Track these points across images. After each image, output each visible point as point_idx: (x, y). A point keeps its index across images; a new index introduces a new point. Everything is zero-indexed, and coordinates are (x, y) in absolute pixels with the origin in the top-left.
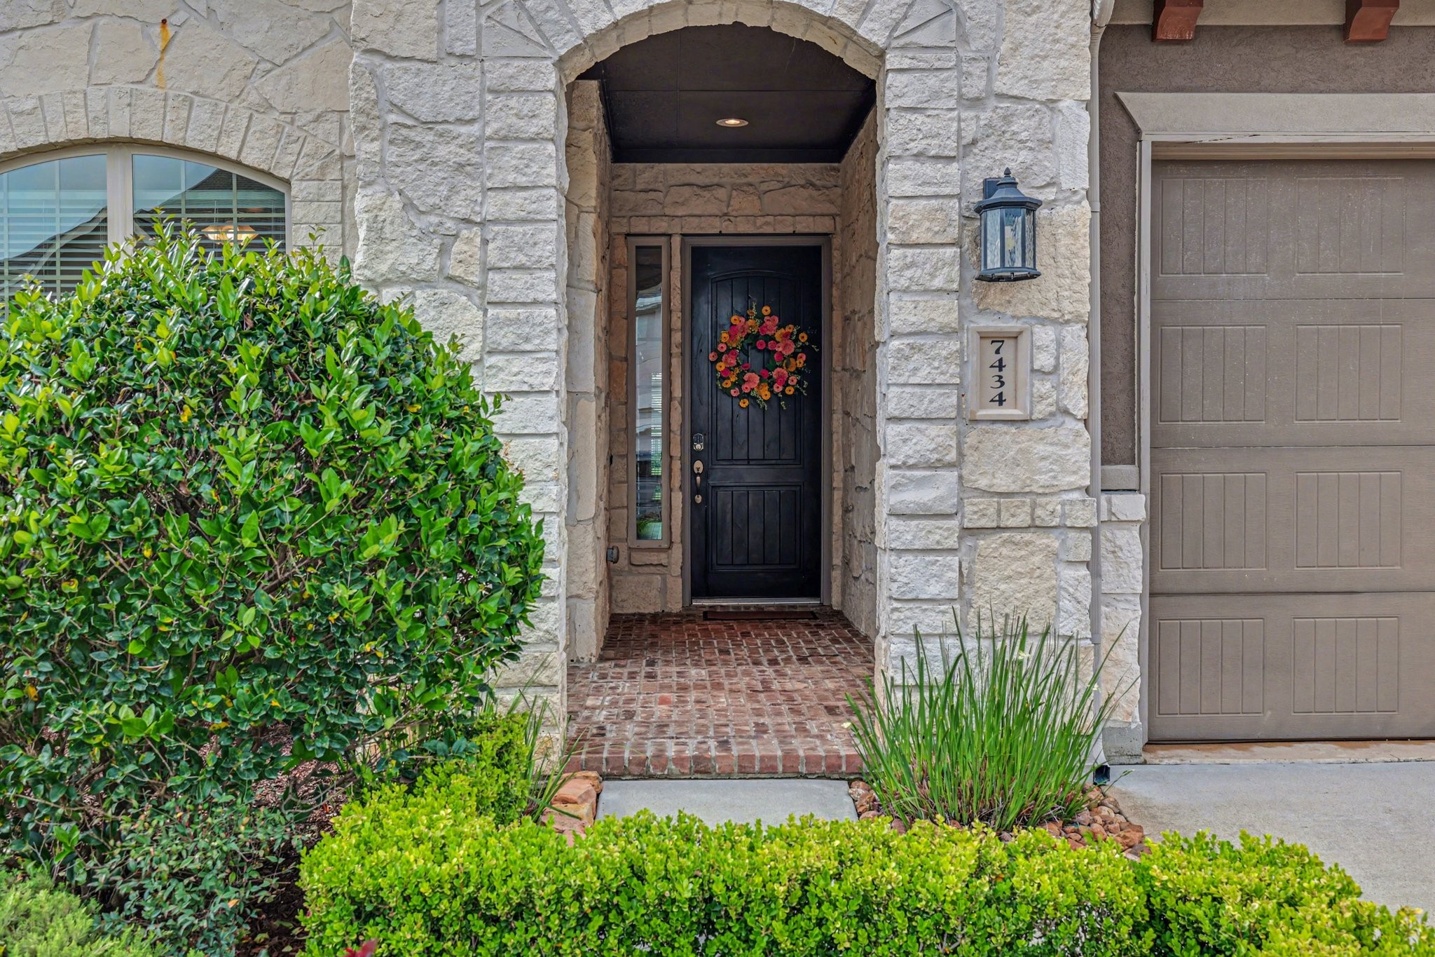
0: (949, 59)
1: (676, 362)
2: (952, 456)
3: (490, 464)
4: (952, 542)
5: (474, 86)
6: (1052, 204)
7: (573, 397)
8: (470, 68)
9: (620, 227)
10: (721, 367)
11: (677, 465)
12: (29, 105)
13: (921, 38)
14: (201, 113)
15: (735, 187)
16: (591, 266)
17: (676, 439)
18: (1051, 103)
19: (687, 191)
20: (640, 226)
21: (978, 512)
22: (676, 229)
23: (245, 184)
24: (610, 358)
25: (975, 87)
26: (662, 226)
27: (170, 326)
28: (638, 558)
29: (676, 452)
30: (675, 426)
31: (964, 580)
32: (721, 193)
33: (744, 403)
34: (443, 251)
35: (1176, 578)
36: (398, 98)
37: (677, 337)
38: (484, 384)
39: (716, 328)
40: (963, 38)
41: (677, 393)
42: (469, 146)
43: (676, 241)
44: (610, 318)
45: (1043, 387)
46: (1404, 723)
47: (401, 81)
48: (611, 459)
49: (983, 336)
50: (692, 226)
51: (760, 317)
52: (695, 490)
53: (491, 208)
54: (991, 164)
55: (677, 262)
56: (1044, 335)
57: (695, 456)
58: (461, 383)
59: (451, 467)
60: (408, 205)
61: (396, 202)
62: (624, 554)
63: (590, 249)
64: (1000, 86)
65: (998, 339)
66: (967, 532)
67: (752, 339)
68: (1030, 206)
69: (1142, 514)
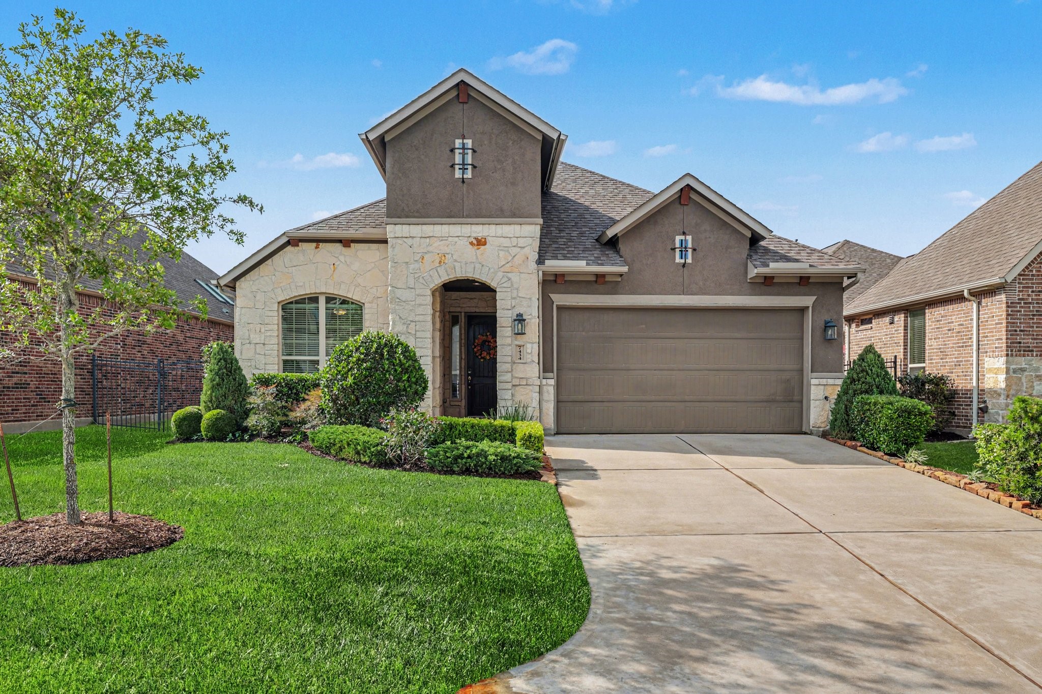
0: (509, 290)
1: (463, 348)
2: (510, 370)
3: (420, 368)
4: (510, 388)
5: (414, 294)
6: (531, 319)
7: (434, 357)
8: (413, 290)
9: (447, 310)
10: (475, 350)
11: (463, 377)
12: (302, 284)
13: (503, 285)
14: (343, 286)
15: (479, 299)
16: (438, 325)
17: (463, 370)
18: (530, 299)
19: (466, 300)
20: (452, 309)
21: (516, 382)
22: (463, 310)
23: (352, 303)
24: (444, 347)
25: (514, 295)
26: (459, 309)
27: (375, 345)
28: (452, 403)
29: (463, 373)
30: (463, 366)
31: (513, 395)
32: (476, 301)
33: (482, 360)
34: (407, 327)
35: (562, 398)
36: (398, 296)
37: (463, 341)
38: (418, 355)
39: (475, 338)
40: (512, 285)
41: (463, 357)
42: (413, 306)
43: (463, 314)
44: (444, 336)
45: (529, 356)
46: (614, 430)
47: (399, 293)
48: (445, 375)
49: (517, 345)
50: (467, 310)
51: (487, 336)
52: (469, 385)
53: (417, 319)
54: (518, 310)
55: (463, 320)
56: (529, 346)
57: (469, 375)
58: (415, 354)
59: (415, 368)
60: (400, 318)
61: (398, 317)
62: (448, 402)
63: (438, 320)
64: (520, 295)
65: (520, 346)
66: (514, 385)
67: (484, 342)
68: (524, 320)
69: (553, 383)
